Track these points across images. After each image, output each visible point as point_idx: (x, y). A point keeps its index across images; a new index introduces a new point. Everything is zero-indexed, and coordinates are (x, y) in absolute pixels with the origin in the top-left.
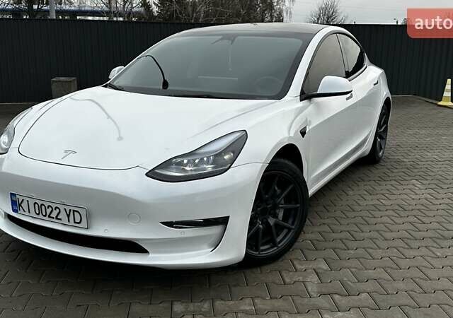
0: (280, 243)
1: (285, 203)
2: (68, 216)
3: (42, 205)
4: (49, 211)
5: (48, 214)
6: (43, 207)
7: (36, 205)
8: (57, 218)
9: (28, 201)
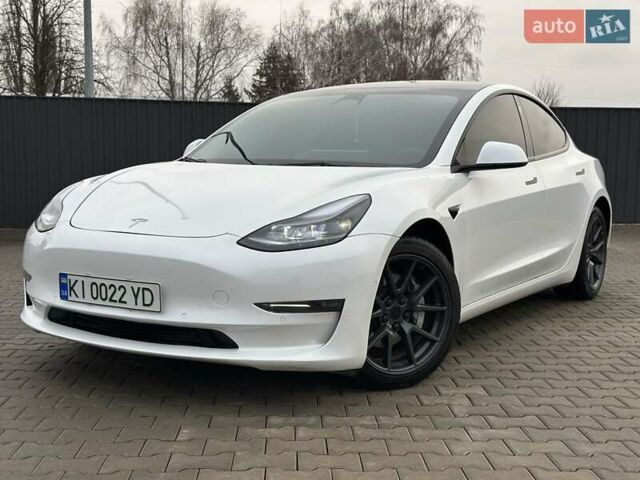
0: (418, 359)
1: (426, 303)
2: (136, 296)
3: (102, 284)
4: (110, 293)
5: (109, 296)
6: (103, 288)
7: (94, 287)
8: (120, 301)
9: (83, 282)
